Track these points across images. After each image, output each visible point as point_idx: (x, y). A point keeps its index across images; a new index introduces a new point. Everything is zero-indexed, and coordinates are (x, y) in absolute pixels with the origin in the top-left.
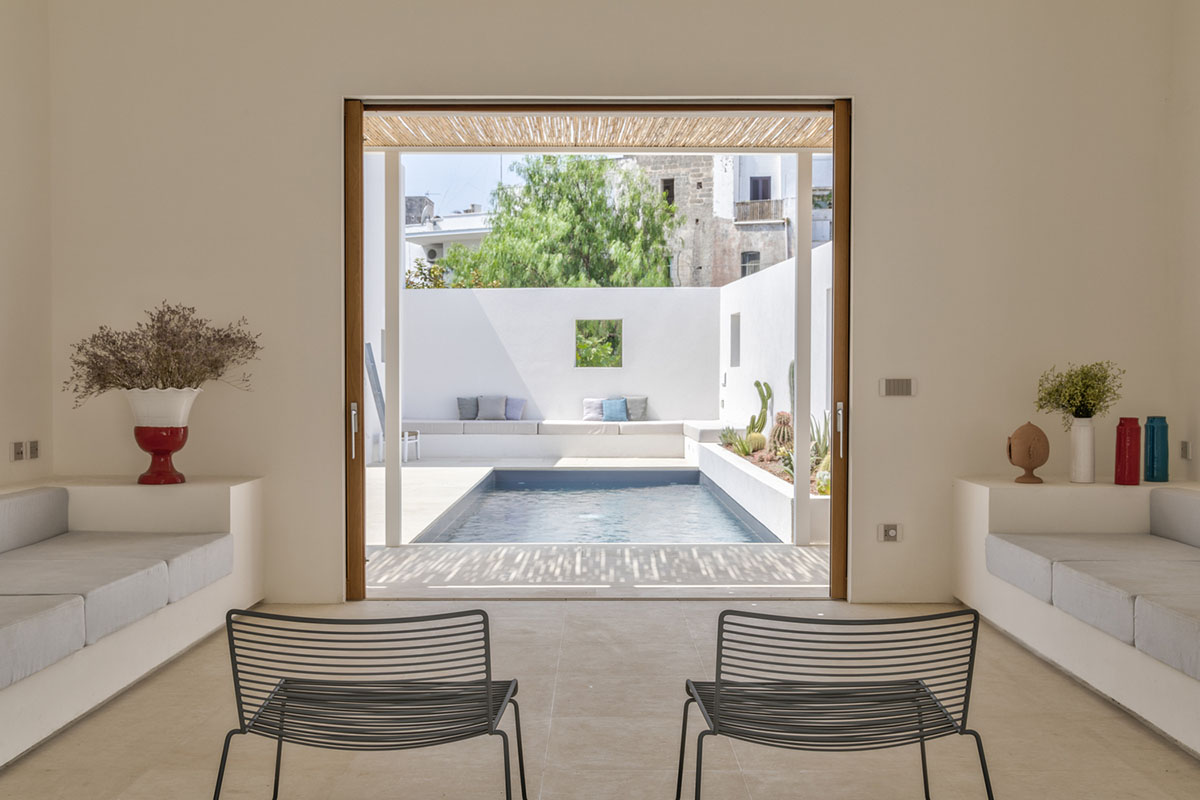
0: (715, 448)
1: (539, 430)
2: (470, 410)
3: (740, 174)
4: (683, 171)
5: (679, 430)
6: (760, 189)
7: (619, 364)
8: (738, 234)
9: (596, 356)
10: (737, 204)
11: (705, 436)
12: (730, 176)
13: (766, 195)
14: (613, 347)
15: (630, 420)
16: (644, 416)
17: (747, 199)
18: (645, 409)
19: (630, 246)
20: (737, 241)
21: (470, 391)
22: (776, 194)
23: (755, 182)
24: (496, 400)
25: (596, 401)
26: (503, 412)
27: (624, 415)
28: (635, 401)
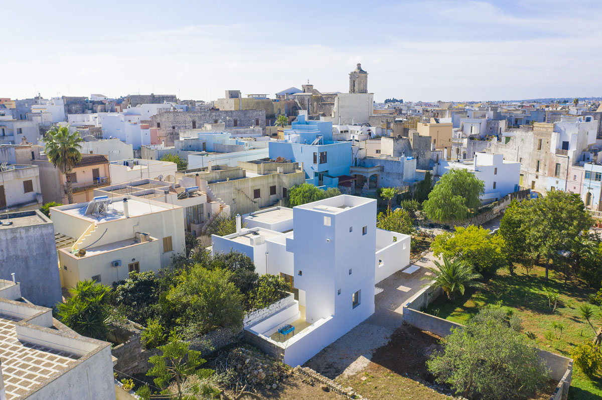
3: (560, 140)
4: (544, 138)
6: (566, 144)
8: (556, 158)
10: (557, 149)
12: (557, 140)
23: (564, 142)
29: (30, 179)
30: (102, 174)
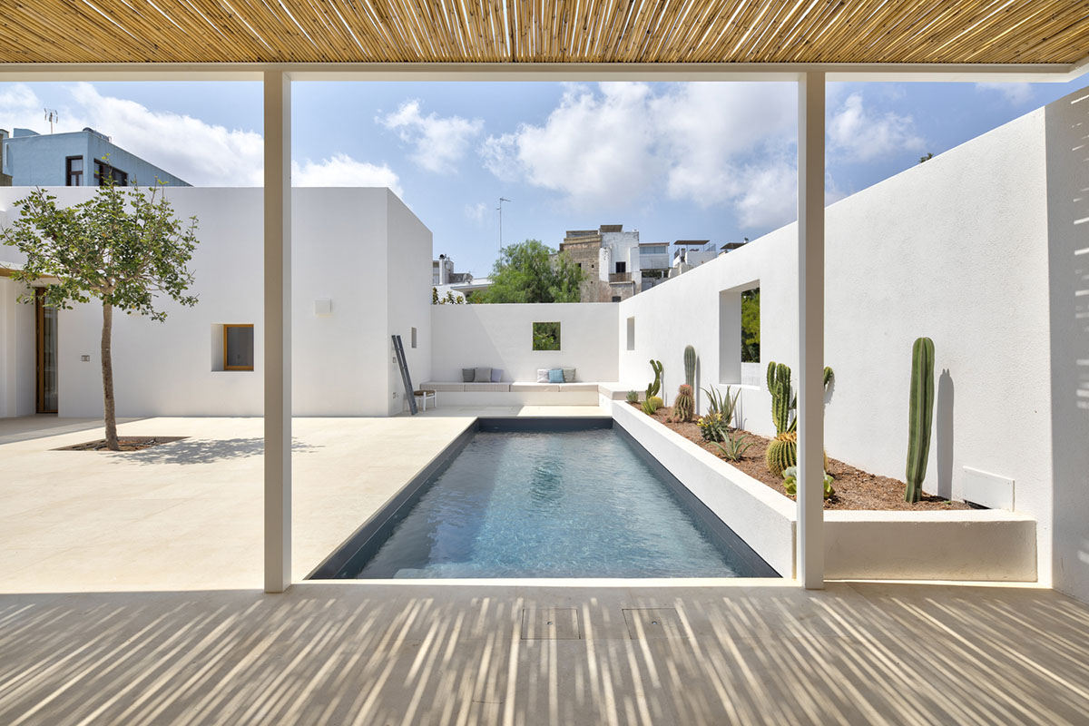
0: (623, 404)
1: (510, 388)
2: (470, 376)
3: (611, 260)
4: (585, 260)
5: (596, 388)
6: (621, 267)
7: (559, 348)
8: (610, 288)
9: (545, 344)
10: (610, 275)
11: (616, 395)
12: (607, 262)
13: (624, 270)
14: (555, 338)
15: (565, 382)
16: (574, 381)
17: (615, 272)
18: (574, 375)
19: (561, 289)
20: (610, 291)
21: (470, 365)
22: (628, 270)
23: (618, 264)
24: (485, 370)
25: (545, 371)
26: (489, 378)
27: (562, 379)
28: (567, 371)
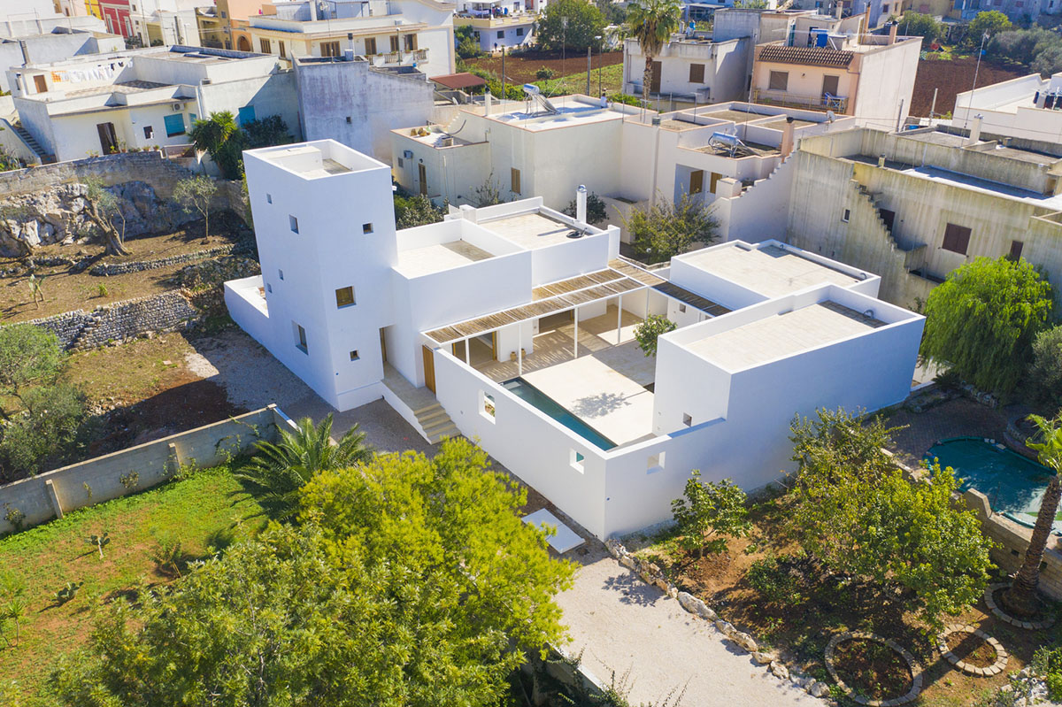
29: (703, 63)
30: (843, 89)
